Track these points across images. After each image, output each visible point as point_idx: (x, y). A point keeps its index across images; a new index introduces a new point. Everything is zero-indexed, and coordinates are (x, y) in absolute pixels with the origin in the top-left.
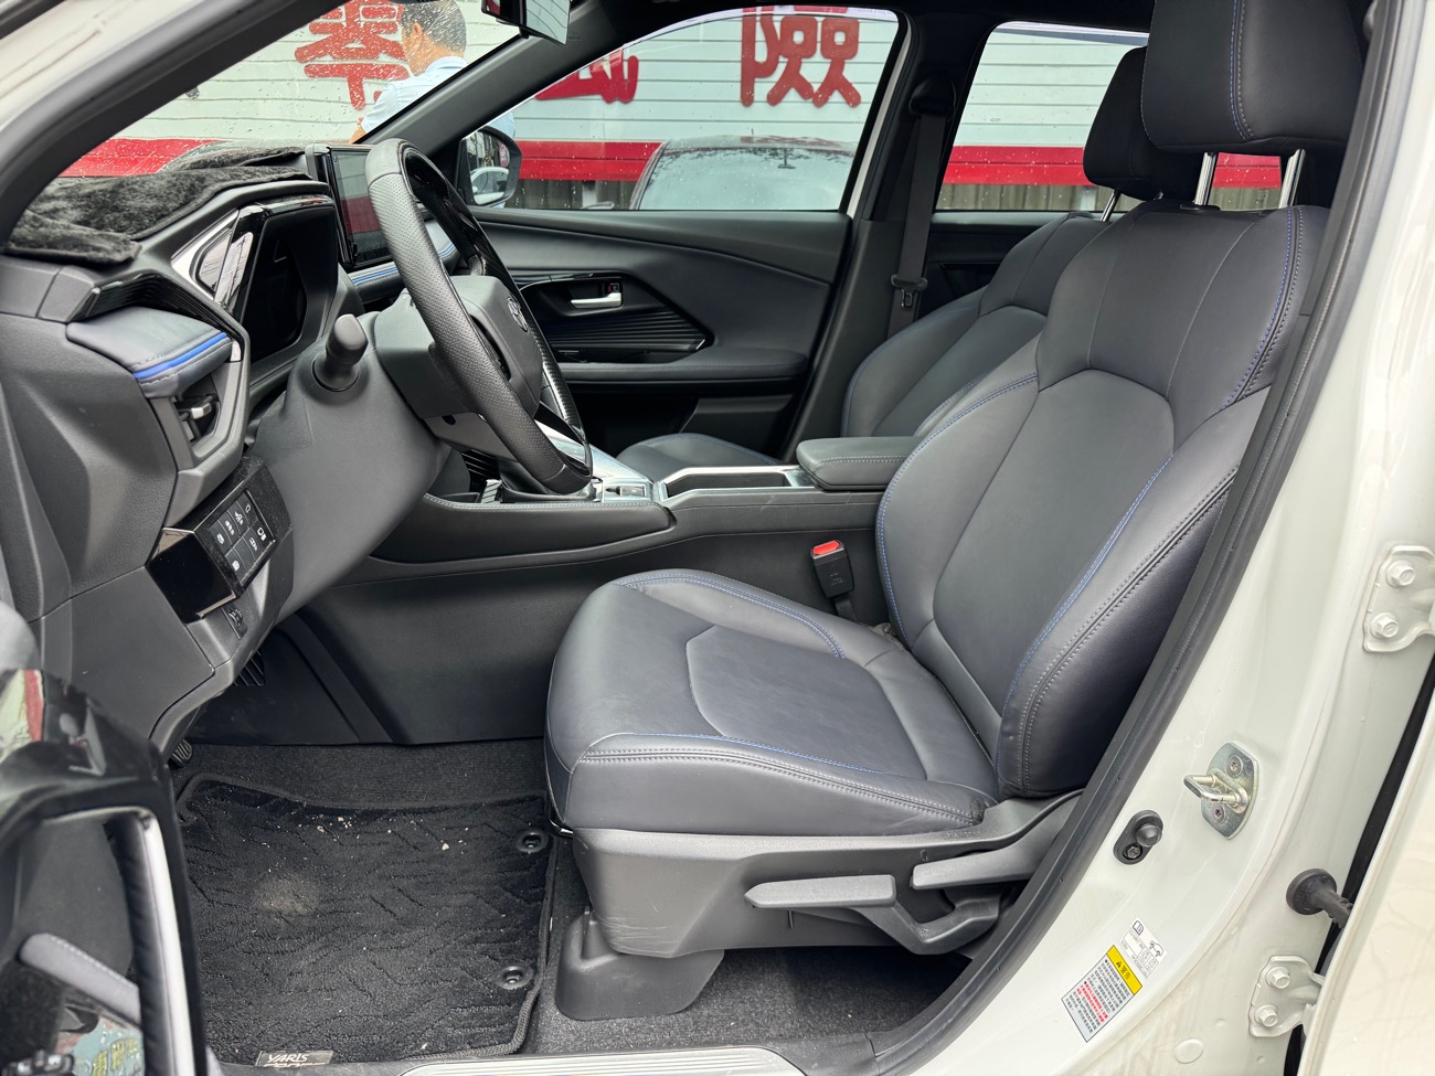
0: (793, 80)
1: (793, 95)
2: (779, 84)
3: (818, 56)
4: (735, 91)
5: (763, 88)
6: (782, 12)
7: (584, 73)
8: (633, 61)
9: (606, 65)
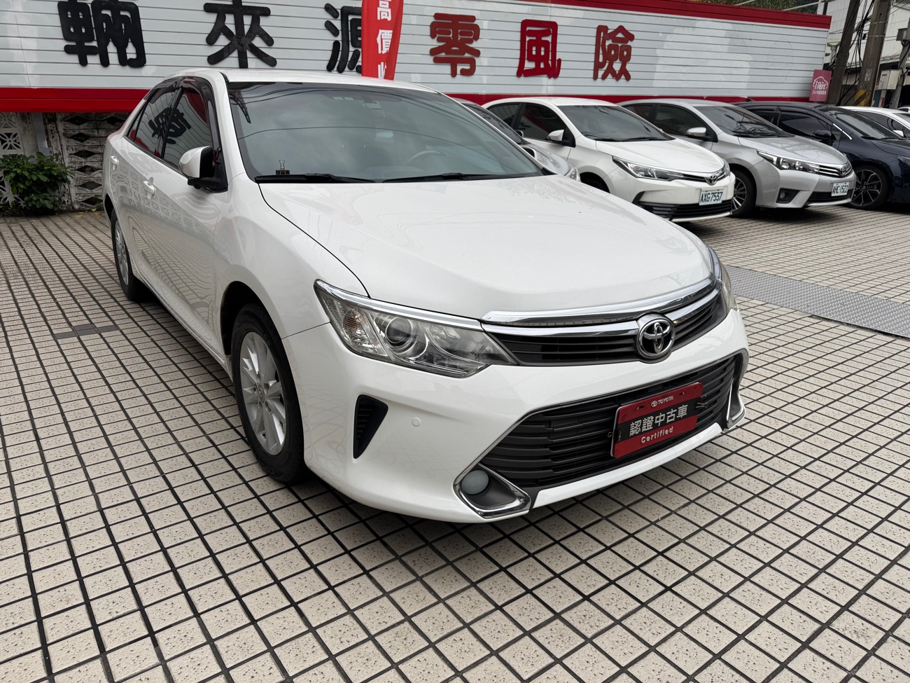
0: (610, 70)
1: (610, 76)
2: (606, 71)
3: (618, 61)
4: (591, 74)
5: (601, 73)
6: (608, 43)
7: (542, 66)
8: (560, 61)
9: (550, 62)
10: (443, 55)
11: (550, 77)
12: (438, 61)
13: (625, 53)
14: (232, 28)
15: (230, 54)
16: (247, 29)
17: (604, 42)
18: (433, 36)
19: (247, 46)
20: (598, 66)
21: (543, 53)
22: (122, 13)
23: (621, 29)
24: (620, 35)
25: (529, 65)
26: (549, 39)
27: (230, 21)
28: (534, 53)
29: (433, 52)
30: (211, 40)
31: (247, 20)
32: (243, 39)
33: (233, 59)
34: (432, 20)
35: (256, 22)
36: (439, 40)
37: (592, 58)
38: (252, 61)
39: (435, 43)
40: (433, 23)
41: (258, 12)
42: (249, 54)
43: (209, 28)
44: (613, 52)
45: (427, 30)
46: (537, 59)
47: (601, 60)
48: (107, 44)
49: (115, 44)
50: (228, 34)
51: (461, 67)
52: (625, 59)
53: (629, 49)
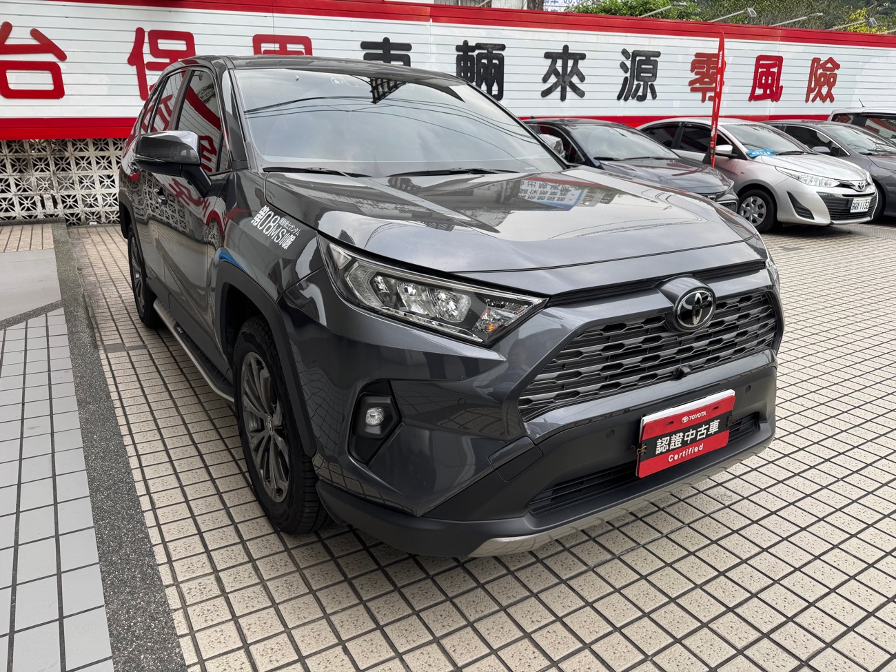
0: (819, 94)
1: (818, 99)
2: (815, 95)
3: (826, 86)
4: (804, 97)
5: (812, 96)
6: (820, 71)
7: (768, 92)
8: (782, 87)
9: (774, 88)
10: (698, 85)
11: (773, 101)
12: (693, 90)
13: (832, 80)
14: (560, 70)
15: (556, 89)
16: (569, 69)
17: (816, 71)
18: (692, 71)
19: (568, 83)
20: (810, 90)
21: (770, 82)
22: (494, 61)
23: (831, 60)
24: (829, 65)
25: (759, 92)
26: (775, 70)
27: (559, 63)
28: (763, 82)
29: (691, 83)
30: (545, 80)
31: (570, 63)
32: (567, 77)
33: (557, 93)
34: (694, 58)
35: (575, 64)
36: (696, 74)
37: (806, 84)
38: (570, 94)
39: (693, 76)
40: (694, 61)
41: (578, 57)
42: (568, 89)
43: (545, 70)
44: (822, 79)
45: (689, 66)
46: (765, 86)
47: (813, 86)
48: (482, 84)
49: (486, 84)
50: (557, 74)
51: (709, 94)
52: (831, 85)
53: (835, 76)
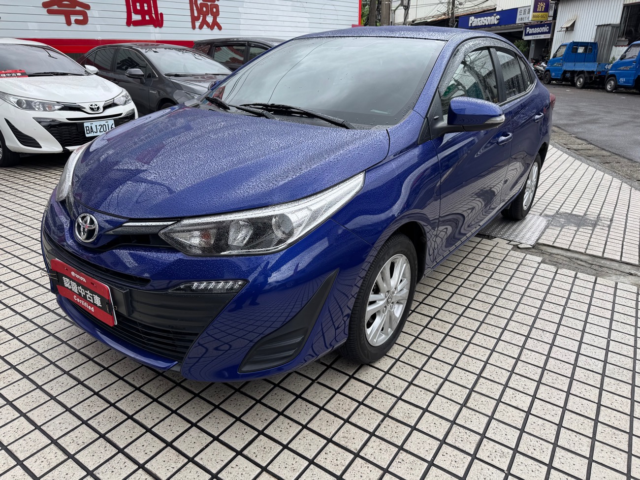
0: (205, 22)
1: (205, 26)
2: (201, 23)
3: (210, 15)
4: (190, 25)
5: (197, 24)
7: (147, 18)
8: (161, 14)
9: (154, 15)
11: (155, 27)
12: (51, 12)
13: (214, 9)
20: (194, 19)
21: (146, 8)
25: (136, 17)
28: (138, 8)
37: (188, 12)
44: (204, 9)
46: (142, 12)
47: (196, 14)
51: (73, 18)
52: (216, 15)
53: (217, 7)
